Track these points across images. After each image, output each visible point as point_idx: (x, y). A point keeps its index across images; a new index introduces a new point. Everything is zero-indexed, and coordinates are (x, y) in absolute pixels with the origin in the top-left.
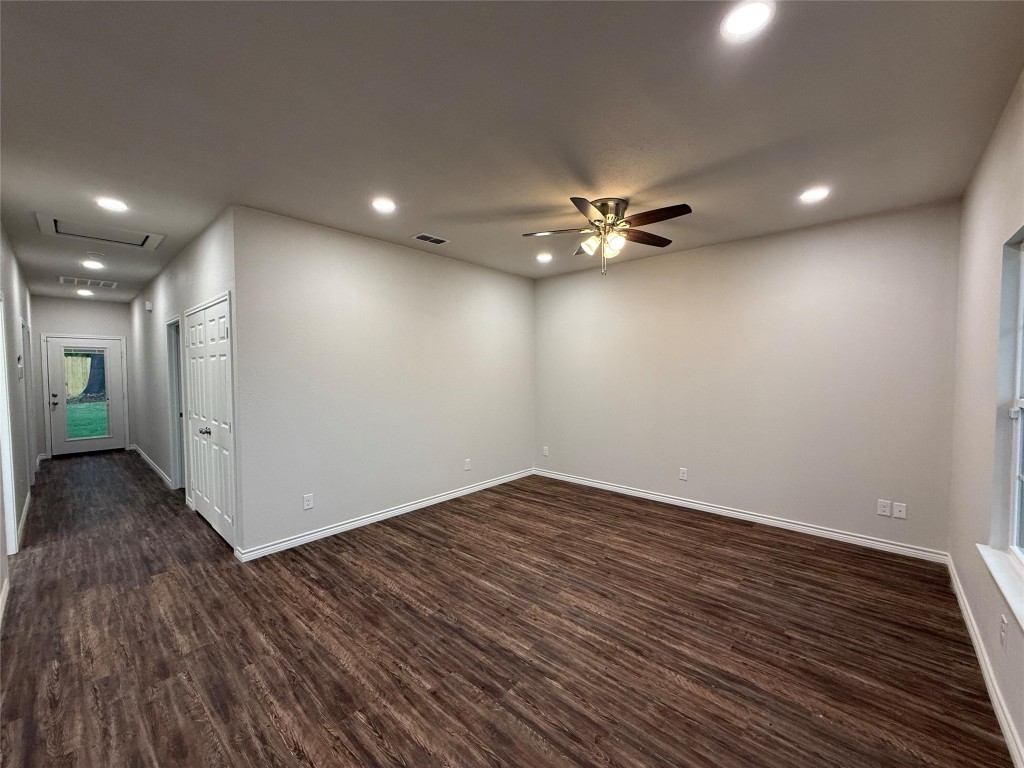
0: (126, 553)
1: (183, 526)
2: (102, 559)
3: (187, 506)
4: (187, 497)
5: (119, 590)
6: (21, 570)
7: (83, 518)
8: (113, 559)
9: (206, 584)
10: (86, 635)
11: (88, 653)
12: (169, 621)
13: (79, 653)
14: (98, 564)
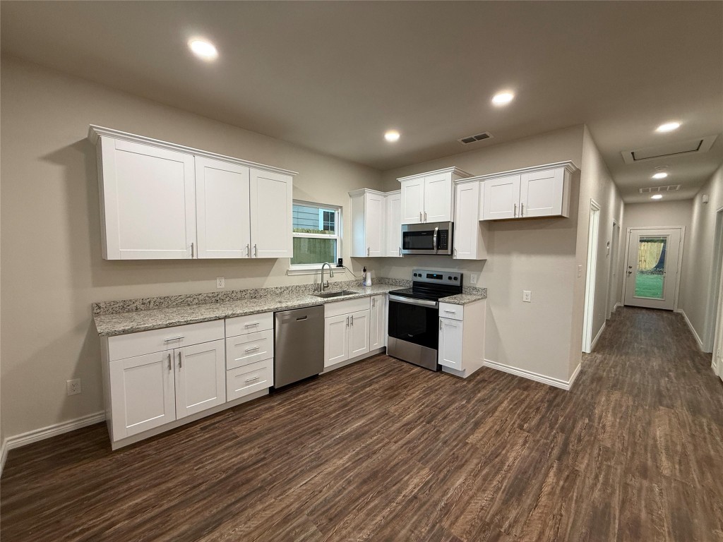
0: (648, 382)
1: (701, 383)
2: (631, 377)
3: (711, 370)
4: (713, 362)
5: (634, 403)
6: (588, 363)
7: (629, 348)
8: (637, 381)
9: (705, 439)
10: (606, 416)
11: (604, 427)
12: (661, 443)
13: (599, 423)
14: (627, 380)
